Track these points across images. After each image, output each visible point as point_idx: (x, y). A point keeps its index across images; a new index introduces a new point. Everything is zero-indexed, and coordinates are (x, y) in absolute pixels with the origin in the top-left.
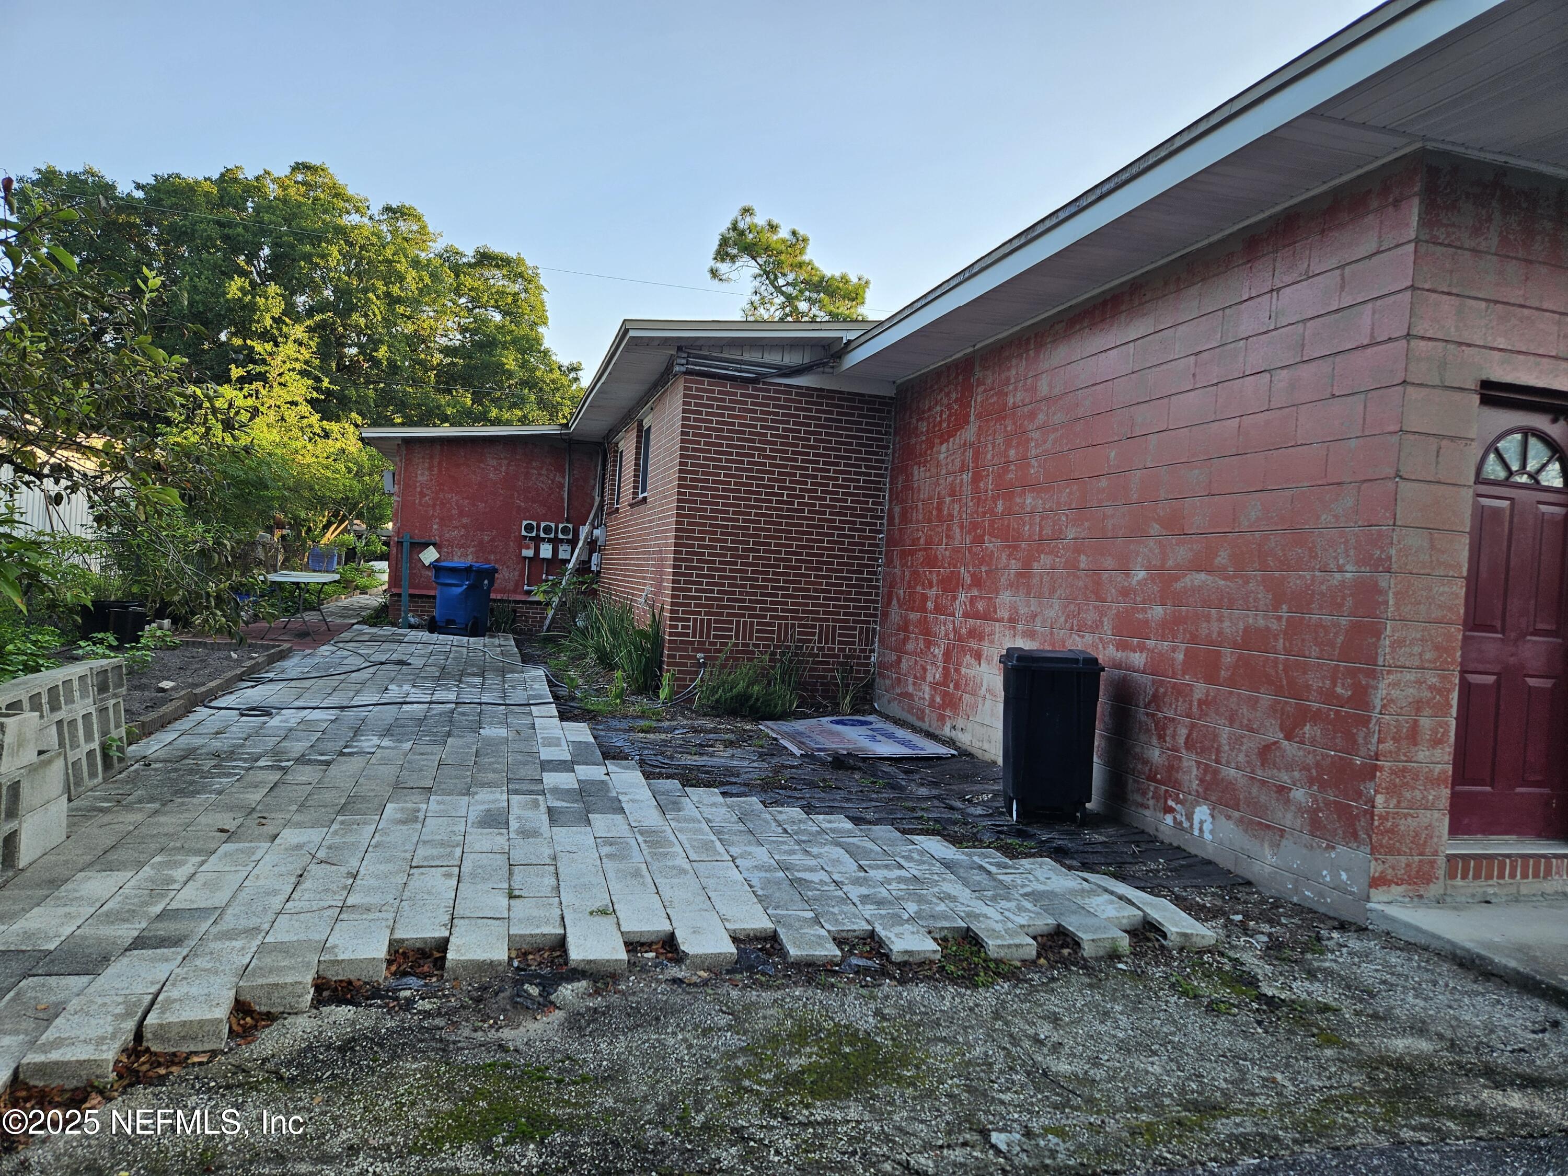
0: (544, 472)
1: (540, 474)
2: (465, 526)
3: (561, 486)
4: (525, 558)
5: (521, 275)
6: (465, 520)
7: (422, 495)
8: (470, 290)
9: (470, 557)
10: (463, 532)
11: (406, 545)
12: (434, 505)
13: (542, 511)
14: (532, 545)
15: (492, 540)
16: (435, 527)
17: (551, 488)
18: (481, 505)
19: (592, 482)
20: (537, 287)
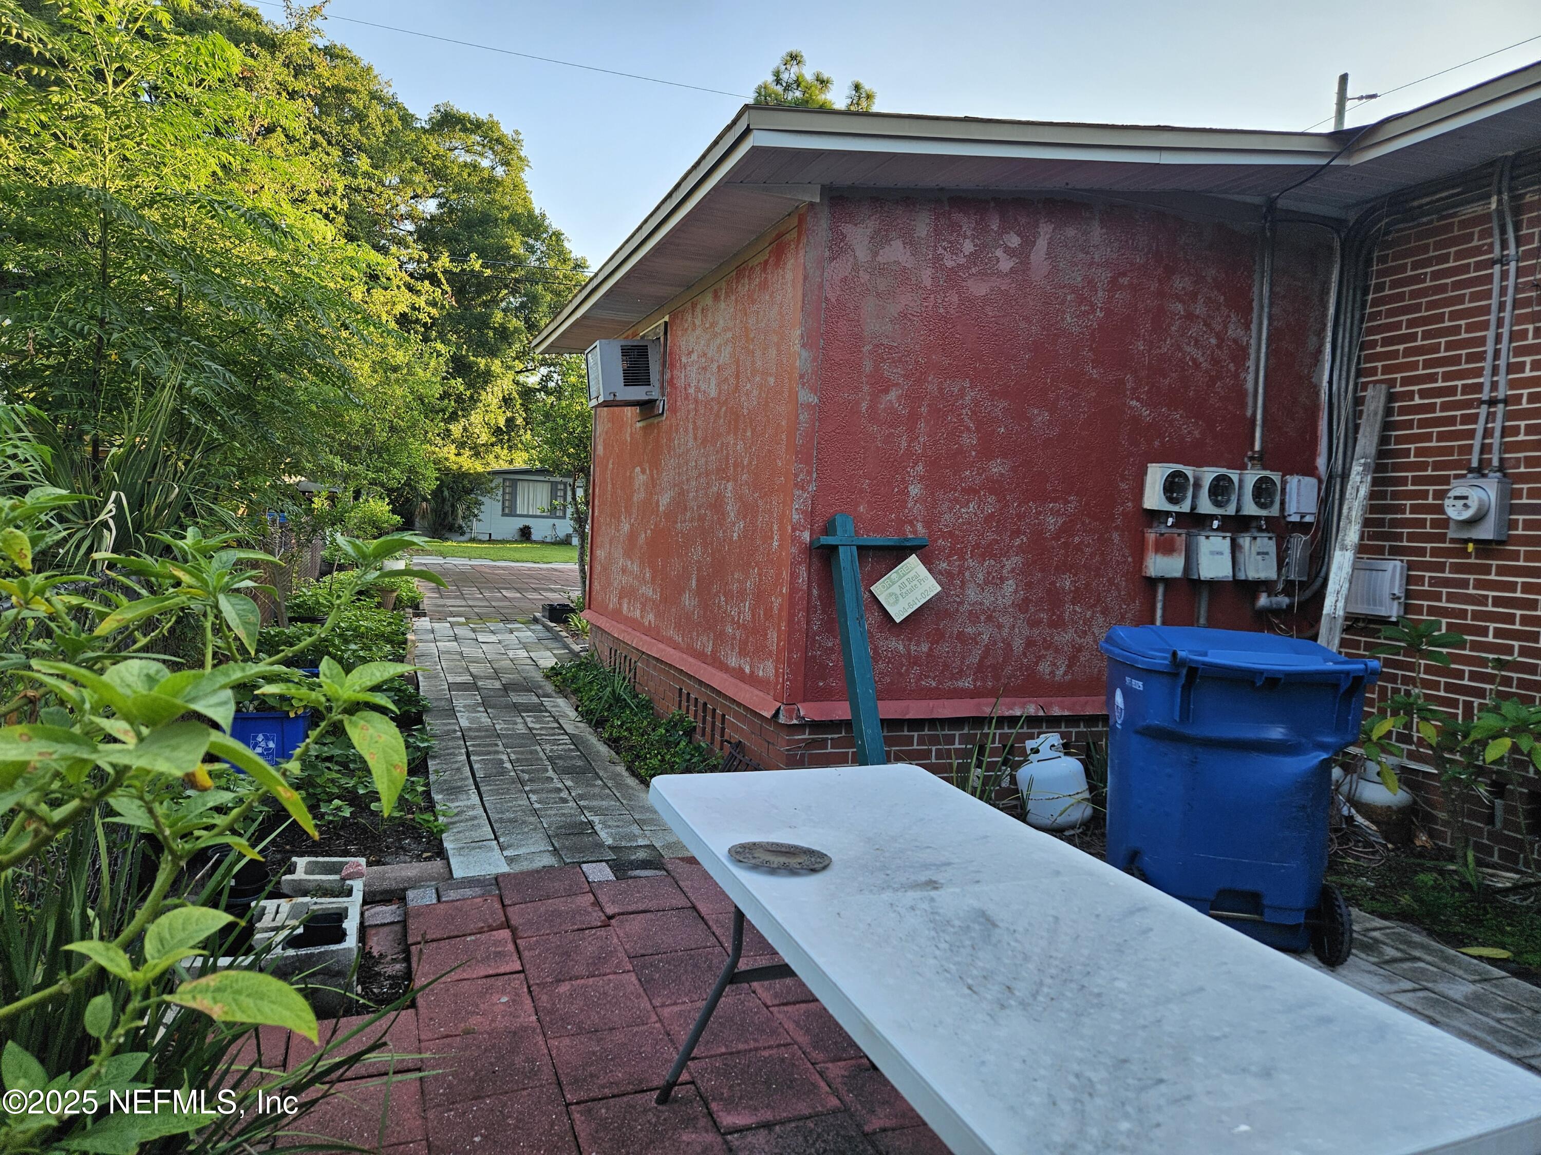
0: (1200, 309)
1: (1190, 317)
2: (995, 487)
3: (1240, 354)
4: (1152, 582)
5: (499, 141)
6: (997, 468)
7: (882, 386)
8: (434, 158)
9: (1009, 586)
10: (991, 505)
11: (846, 557)
12: (913, 418)
13: (1191, 431)
14: (1181, 542)
15: (1066, 530)
16: (915, 490)
17: (1215, 361)
18: (1040, 417)
19: (1313, 340)
20: (519, 158)
